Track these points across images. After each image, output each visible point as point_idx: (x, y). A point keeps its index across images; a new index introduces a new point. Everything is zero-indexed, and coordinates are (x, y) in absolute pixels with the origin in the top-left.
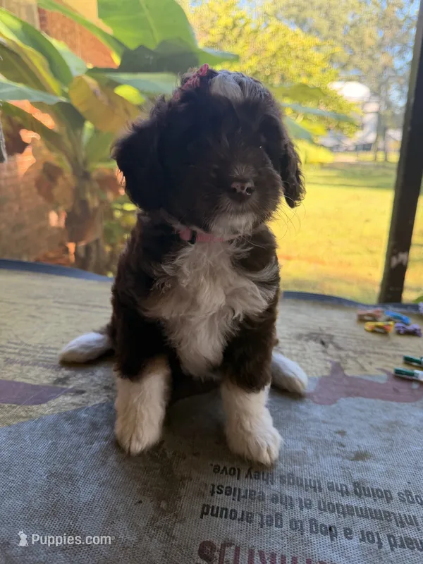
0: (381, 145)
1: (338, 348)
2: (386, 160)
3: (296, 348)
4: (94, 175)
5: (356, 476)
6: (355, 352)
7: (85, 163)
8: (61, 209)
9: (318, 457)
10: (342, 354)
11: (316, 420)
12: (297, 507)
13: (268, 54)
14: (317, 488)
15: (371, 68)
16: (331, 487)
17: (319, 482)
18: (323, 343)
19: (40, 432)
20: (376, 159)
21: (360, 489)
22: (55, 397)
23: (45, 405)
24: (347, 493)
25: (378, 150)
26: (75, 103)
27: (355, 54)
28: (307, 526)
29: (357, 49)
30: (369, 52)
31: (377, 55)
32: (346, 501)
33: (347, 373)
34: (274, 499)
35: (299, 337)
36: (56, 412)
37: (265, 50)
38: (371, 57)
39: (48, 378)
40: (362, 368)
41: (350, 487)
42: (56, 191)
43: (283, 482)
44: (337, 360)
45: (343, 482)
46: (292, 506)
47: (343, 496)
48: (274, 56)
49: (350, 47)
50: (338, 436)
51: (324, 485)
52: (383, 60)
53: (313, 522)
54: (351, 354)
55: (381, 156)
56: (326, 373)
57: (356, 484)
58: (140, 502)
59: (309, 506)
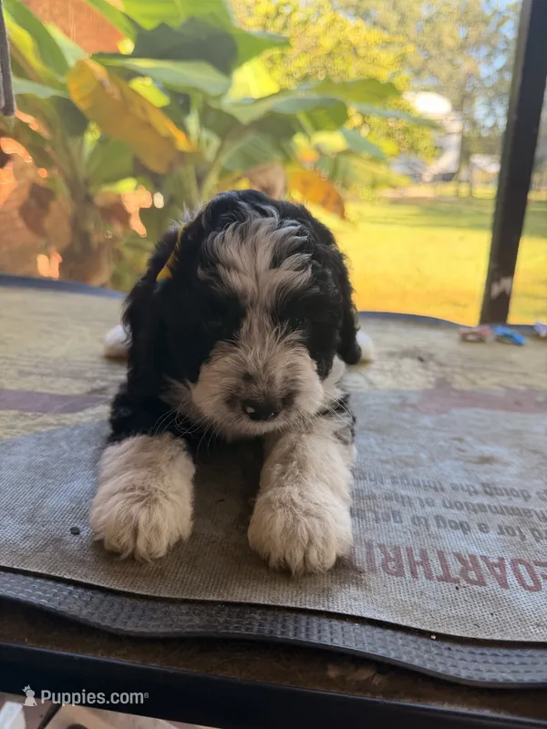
0: (464, 174)
1: (440, 364)
2: (471, 193)
3: (389, 365)
4: (99, 201)
5: (484, 478)
6: (462, 367)
7: (87, 183)
8: (53, 249)
9: (434, 461)
10: (448, 370)
11: (425, 428)
12: (417, 504)
13: (321, 52)
14: (438, 489)
15: (451, 77)
16: (455, 488)
17: (440, 483)
18: (421, 360)
19: (79, 439)
20: (457, 192)
21: (490, 490)
22: (94, 407)
23: (80, 414)
24: (476, 492)
25: (460, 182)
26: (76, 97)
27: (431, 57)
28: (432, 522)
29: (434, 52)
30: (449, 56)
31: (459, 60)
32: (476, 500)
33: (456, 386)
34: (388, 498)
35: (391, 355)
36: (97, 420)
37: (317, 46)
38: (451, 61)
39: (80, 388)
40: (474, 383)
41: (478, 487)
42: (48, 223)
43: (394, 482)
44: (441, 375)
45: (468, 483)
46: (411, 504)
47: (471, 495)
48: (330, 54)
49: (424, 49)
50: (457, 443)
51: (446, 486)
52: (466, 67)
53: (438, 518)
54: (458, 370)
55: (464, 190)
56: (430, 387)
57: (483, 485)
58: (222, 500)
59: (431, 503)
